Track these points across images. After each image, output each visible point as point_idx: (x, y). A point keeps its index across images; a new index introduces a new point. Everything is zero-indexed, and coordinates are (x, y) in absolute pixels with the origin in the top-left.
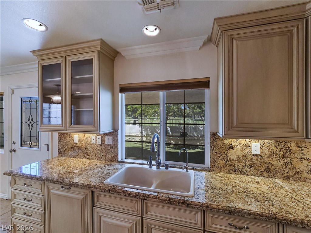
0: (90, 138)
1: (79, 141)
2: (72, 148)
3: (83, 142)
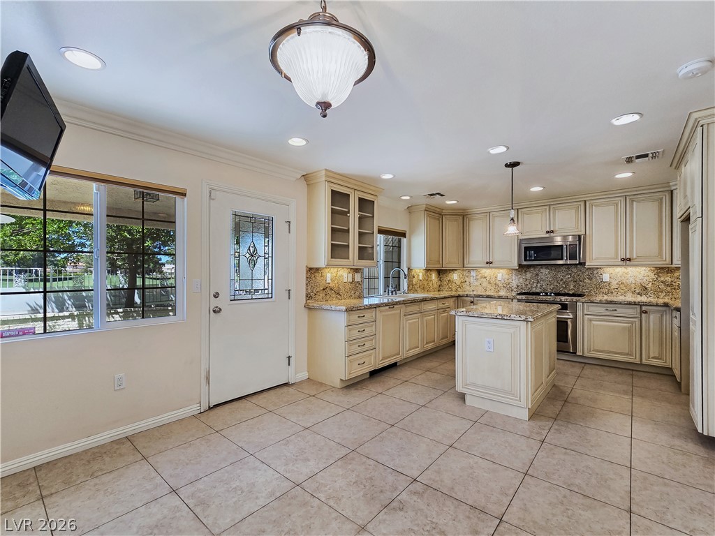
0: (342, 276)
1: (331, 280)
2: (324, 289)
3: (336, 282)
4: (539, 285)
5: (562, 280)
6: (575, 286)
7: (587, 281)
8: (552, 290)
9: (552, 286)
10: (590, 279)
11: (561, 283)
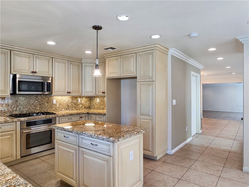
4: (18, 109)
5: (33, 104)
6: (40, 108)
7: (46, 104)
8: (27, 111)
9: (27, 109)
10: (48, 103)
11: (32, 106)
